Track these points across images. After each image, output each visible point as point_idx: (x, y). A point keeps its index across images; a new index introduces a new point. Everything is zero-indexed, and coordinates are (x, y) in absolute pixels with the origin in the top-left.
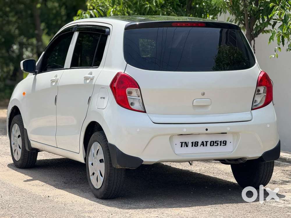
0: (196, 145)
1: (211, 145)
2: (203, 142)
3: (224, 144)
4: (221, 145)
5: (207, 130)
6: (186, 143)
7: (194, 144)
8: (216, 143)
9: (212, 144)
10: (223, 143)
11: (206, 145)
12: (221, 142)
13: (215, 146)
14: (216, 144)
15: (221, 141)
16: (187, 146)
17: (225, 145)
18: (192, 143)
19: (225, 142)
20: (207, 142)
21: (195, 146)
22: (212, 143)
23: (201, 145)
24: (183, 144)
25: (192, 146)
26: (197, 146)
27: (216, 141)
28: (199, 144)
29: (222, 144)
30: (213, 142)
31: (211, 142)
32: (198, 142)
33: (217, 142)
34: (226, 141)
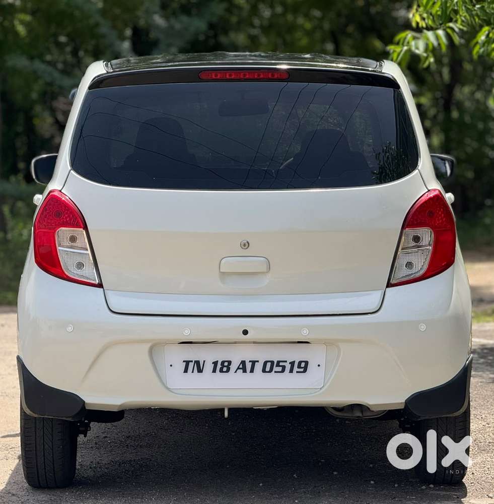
0: (225, 369)
1: (264, 371)
2: (243, 363)
3: (302, 370)
4: (291, 371)
5: (245, 332)
6: (197, 363)
7: (219, 366)
8: (278, 365)
9: (268, 369)
10: (299, 367)
11: (252, 371)
12: (292, 364)
13: (275, 372)
14: (280, 369)
15: (294, 361)
16: (200, 371)
17: (305, 371)
18: (215, 363)
19: (303, 365)
20: (254, 363)
21: (221, 371)
22: (269, 365)
23: (238, 368)
24: (191, 365)
25: (214, 371)
26: (228, 371)
27: (278, 362)
28: (233, 367)
29: (296, 369)
30: (272, 362)
31: (265, 363)
32: (230, 363)
33: (281, 364)
34: (307, 363)
